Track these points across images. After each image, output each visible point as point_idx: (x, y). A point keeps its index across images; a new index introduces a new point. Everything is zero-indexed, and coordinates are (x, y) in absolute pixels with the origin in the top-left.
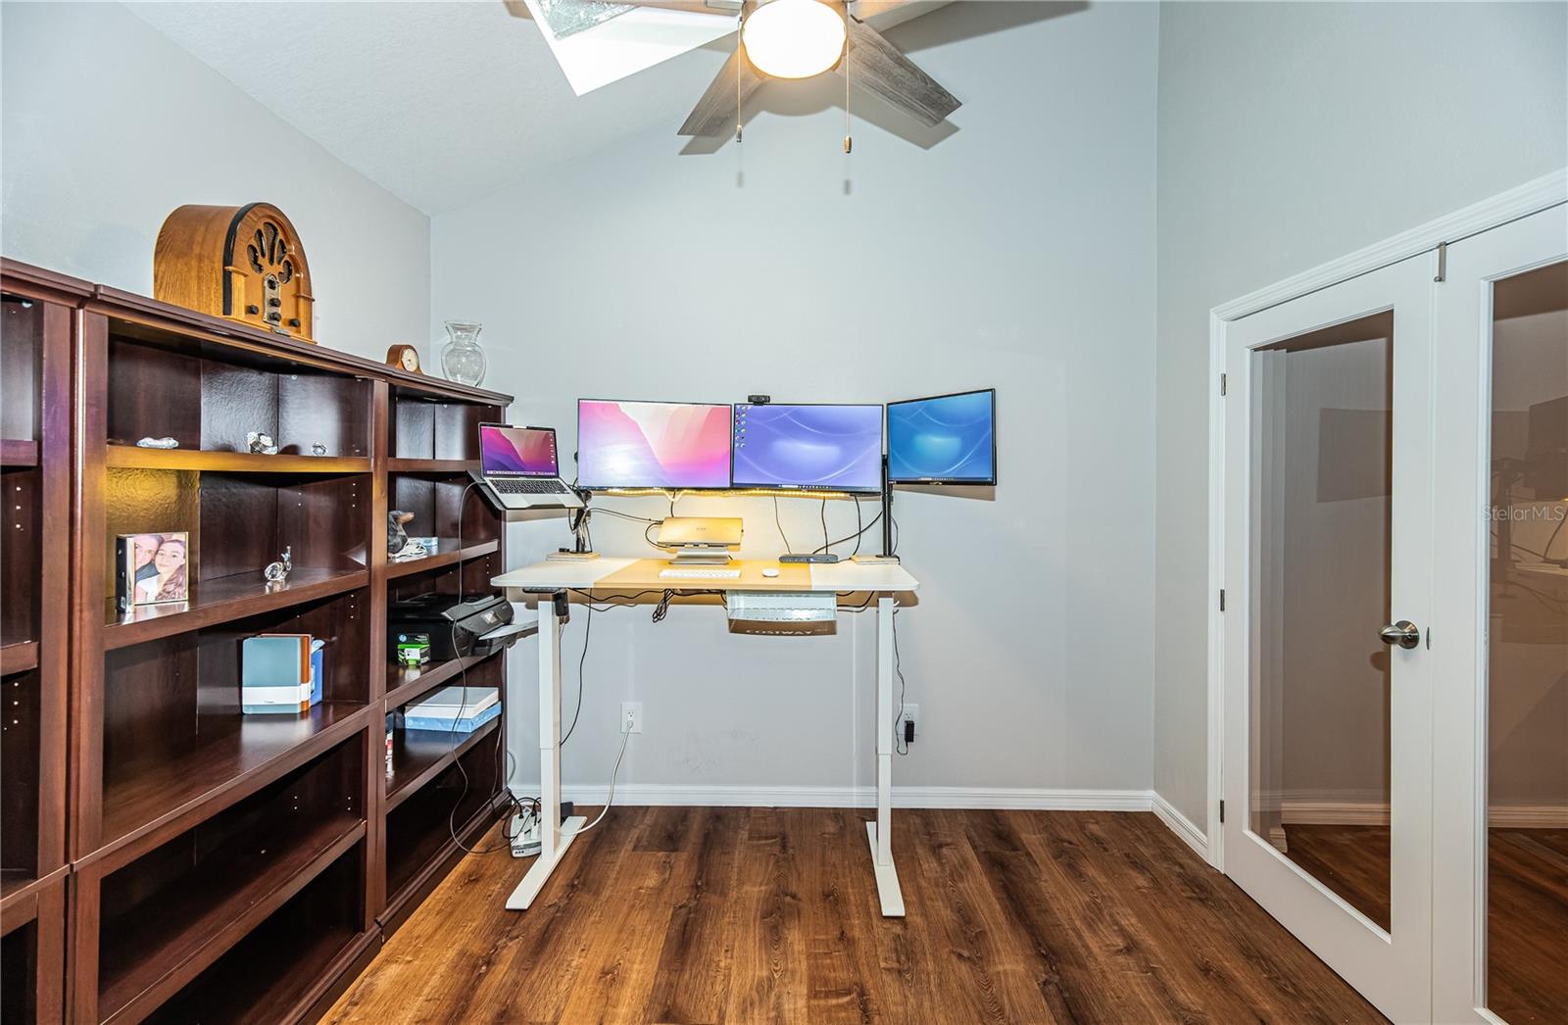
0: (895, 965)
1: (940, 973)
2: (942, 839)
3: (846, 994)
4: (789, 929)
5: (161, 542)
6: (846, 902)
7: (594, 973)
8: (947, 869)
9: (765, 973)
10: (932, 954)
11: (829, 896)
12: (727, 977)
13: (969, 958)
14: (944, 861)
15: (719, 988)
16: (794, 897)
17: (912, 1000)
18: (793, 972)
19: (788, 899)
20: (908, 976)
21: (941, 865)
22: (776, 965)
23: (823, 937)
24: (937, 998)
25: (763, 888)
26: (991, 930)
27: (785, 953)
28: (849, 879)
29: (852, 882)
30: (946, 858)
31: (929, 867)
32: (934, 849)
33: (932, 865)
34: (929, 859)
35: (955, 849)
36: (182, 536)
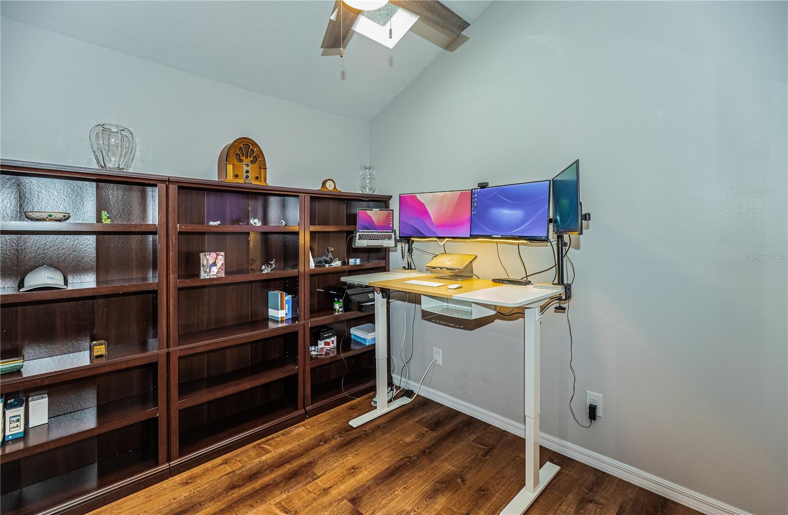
2: (597, 498)
4: (443, 495)
5: (217, 255)
6: (488, 499)
7: (349, 466)
9: (409, 509)
11: (482, 490)
12: (393, 499)
14: (583, 511)
15: (384, 502)
16: (463, 481)
19: (459, 480)
21: (577, 512)
22: (418, 508)
23: (455, 510)
25: (453, 468)
27: (428, 506)
28: (504, 488)
29: (504, 491)
30: (585, 511)
31: (566, 509)
32: (584, 501)
33: (569, 509)
34: (571, 506)
35: (601, 508)
36: (223, 253)
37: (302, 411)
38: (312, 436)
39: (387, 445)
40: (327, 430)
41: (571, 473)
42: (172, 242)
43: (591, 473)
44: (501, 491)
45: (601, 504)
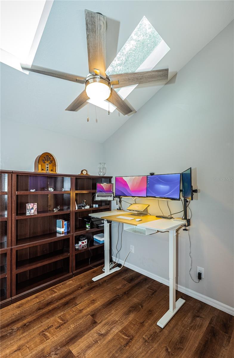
0: (147, 339)
1: (156, 350)
2: (201, 315)
3: (128, 337)
4: (133, 313)
5: (34, 204)
6: (153, 315)
8: (192, 324)
9: (117, 319)
10: (160, 343)
11: (150, 311)
12: (110, 315)
13: (169, 352)
14: (194, 321)
15: (106, 316)
16: (142, 307)
17: (141, 350)
18: (123, 323)
19: (140, 306)
20: (147, 344)
21: (192, 322)
22: (121, 319)
23: (138, 320)
24: (148, 355)
25: (138, 301)
26: (186, 350)
27: (126, 318)
28: (160, 310)
29: (160, 311)
30: (196, 321)
31: (187, 320)
32: (195, 316)
33: (188, 320)
34: (189, 319)
35: (202, 320)
36: (36, 204)
37: (71, 274)
38: (75, 285)
39: (109, 290)
40: (83, 282)
41: (190, 303)
42: (14, 199)
43: (199, 304)
44: (159, 312)
45: (202, 318)
